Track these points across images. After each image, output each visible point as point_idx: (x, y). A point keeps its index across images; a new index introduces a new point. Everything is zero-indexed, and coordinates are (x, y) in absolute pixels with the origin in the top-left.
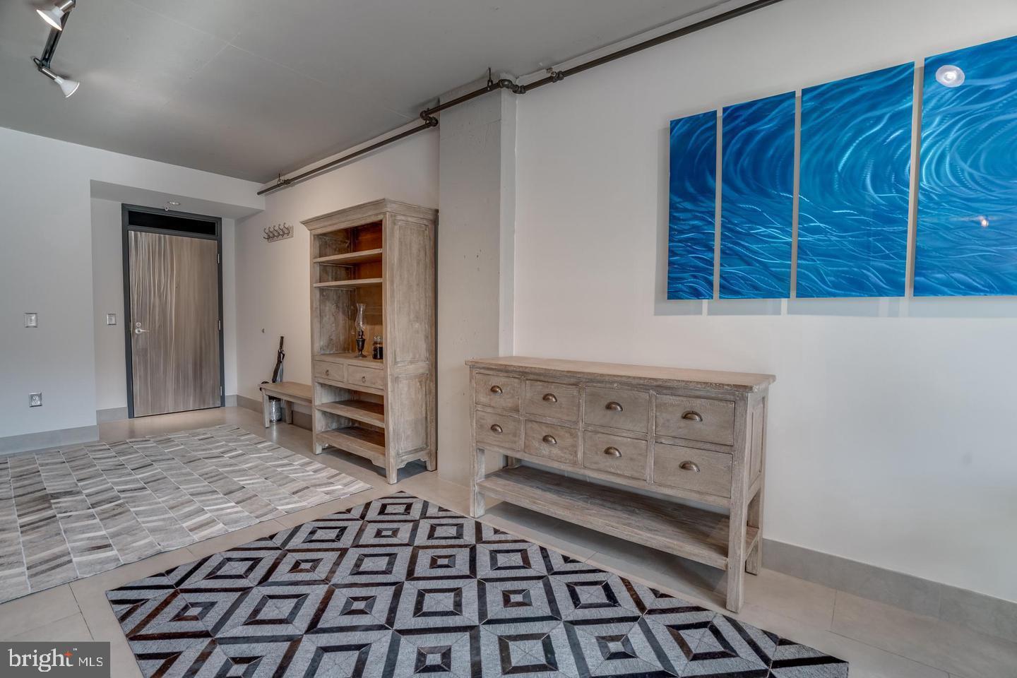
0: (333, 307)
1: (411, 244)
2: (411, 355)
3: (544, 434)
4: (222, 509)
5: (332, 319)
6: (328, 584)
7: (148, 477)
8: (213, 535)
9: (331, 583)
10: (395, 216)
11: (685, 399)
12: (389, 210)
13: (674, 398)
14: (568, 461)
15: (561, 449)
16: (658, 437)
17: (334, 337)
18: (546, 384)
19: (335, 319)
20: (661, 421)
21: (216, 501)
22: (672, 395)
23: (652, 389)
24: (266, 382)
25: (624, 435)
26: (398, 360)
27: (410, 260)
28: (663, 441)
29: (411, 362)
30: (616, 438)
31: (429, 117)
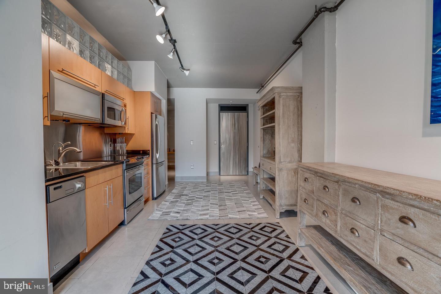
0: (270, 137)
1: (289, 106)
2: (289, 159)
3: (324, 210)
4: (214, 211)
5: (270, 142)
6: (215, 248)
7: (206, 195)
8: (204, 219)
9: (216, 249)
10: (280, 94)
11: (401, 205)
12: (276, 91)
13: (394, 203)
14: (333, 229)
15: (331, 221)
16: (381, 231)
17: (270, 150)
18: (325, 180)
19: (271, 142)
20: (384, 219)
21: (214, 208)
22: (392, 200)
23: (378, 192)
24: (256, 167)
25: (362, 222)
26: (282, 161)
27: (289, 114)
28: (385, 234)
29: (289, 162)
30: (357, 223)
31: (298, 42)
